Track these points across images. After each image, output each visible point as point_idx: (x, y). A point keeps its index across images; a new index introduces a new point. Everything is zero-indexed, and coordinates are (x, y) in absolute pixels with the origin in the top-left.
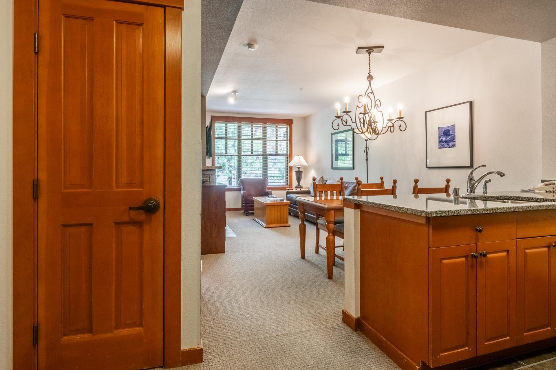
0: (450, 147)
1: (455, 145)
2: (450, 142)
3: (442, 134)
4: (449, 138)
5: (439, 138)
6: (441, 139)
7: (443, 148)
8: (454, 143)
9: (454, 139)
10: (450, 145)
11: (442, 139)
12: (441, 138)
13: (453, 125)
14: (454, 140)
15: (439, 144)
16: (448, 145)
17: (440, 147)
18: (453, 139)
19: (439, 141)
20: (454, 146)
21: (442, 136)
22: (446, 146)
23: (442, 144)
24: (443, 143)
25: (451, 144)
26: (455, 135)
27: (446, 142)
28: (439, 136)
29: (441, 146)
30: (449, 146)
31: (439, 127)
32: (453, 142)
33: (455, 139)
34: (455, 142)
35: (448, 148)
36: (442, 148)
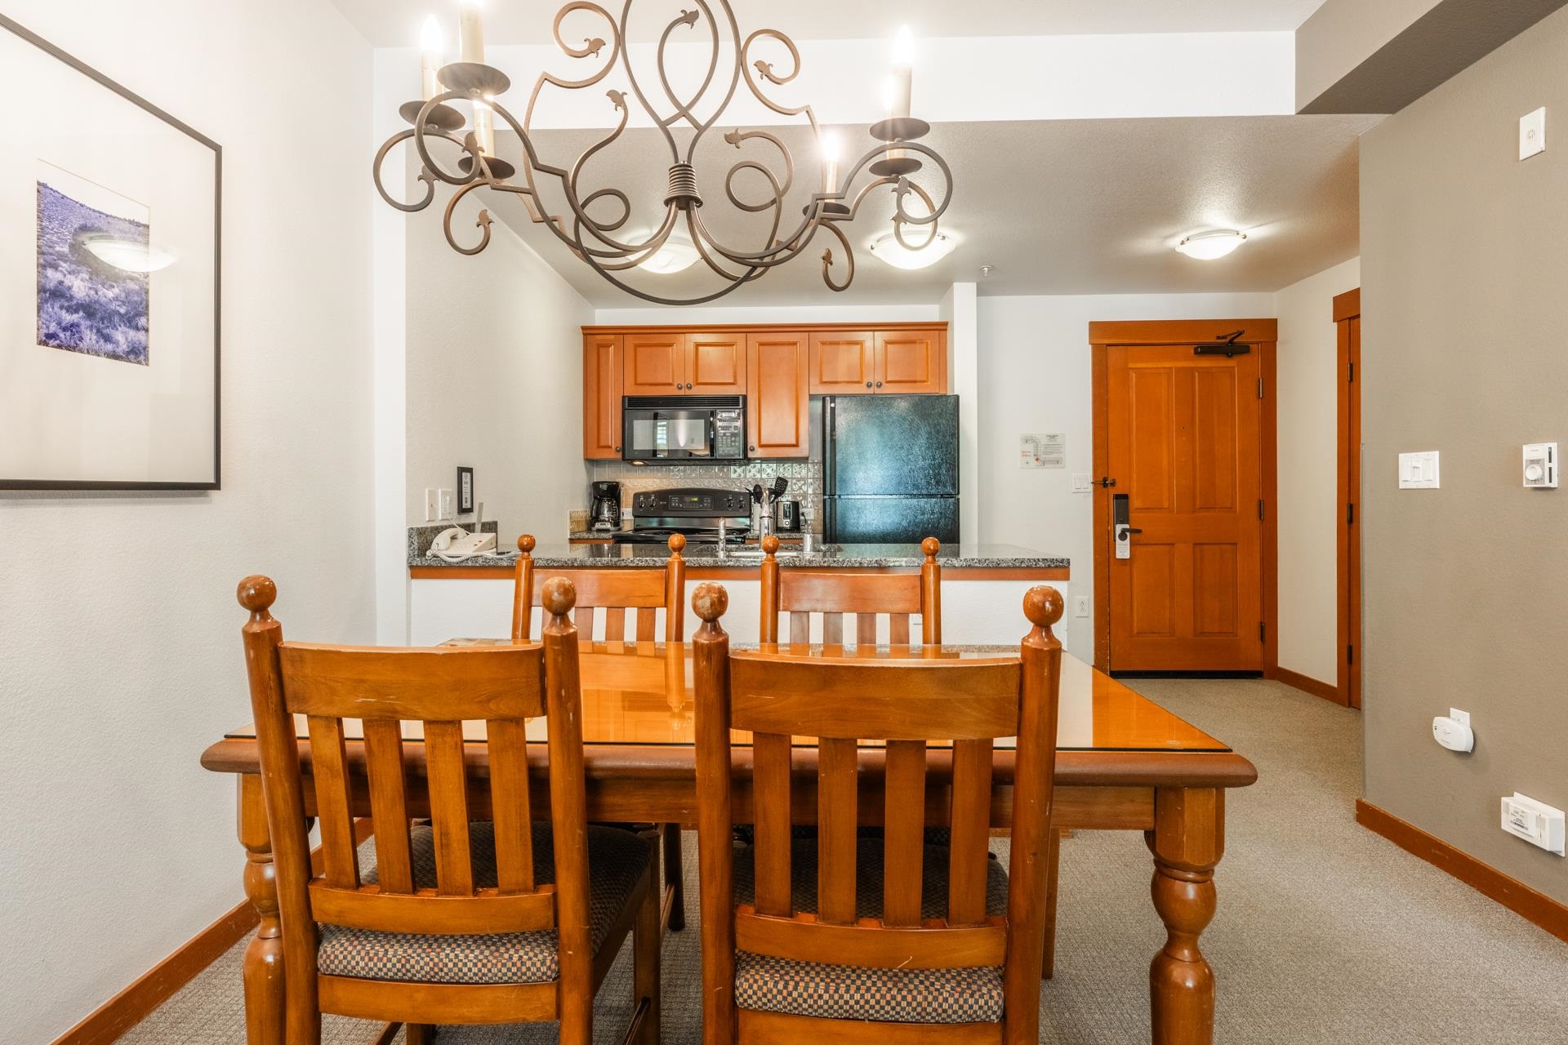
0: (114, 356)
1: (145, 348)
2: (116, 319)
3: (66, 249)
4: (110, 294)
5: (42, 267)
6: (53, 276)
7: (69, 348)
8: (141, 336)
9: (139, 314)
10: (117, 343)
11: (61, 283)
12: (55, 267)
13: (138, 225)
14: (142, 321)
15: (39, 309)
16: (107, 339)
17: (51, 336)
18: (135, 313)
19: (42, 290)
20: (137, 353)
21: (62, 257)
22: (89, 337)
23: (68, 318)
24: (69, 310)
25: (122, 337)
26: (147, 292)
27: (89, 309)
28: (41, 253)
29: (53, 328)
30: (109, 347)
31: (45, 186)
32: (137, 328)
33: (145, 313)
34: (147, 330)
35: (103, 360)
36: (59, 347)
